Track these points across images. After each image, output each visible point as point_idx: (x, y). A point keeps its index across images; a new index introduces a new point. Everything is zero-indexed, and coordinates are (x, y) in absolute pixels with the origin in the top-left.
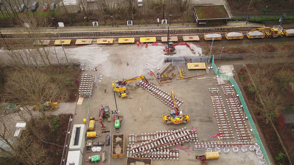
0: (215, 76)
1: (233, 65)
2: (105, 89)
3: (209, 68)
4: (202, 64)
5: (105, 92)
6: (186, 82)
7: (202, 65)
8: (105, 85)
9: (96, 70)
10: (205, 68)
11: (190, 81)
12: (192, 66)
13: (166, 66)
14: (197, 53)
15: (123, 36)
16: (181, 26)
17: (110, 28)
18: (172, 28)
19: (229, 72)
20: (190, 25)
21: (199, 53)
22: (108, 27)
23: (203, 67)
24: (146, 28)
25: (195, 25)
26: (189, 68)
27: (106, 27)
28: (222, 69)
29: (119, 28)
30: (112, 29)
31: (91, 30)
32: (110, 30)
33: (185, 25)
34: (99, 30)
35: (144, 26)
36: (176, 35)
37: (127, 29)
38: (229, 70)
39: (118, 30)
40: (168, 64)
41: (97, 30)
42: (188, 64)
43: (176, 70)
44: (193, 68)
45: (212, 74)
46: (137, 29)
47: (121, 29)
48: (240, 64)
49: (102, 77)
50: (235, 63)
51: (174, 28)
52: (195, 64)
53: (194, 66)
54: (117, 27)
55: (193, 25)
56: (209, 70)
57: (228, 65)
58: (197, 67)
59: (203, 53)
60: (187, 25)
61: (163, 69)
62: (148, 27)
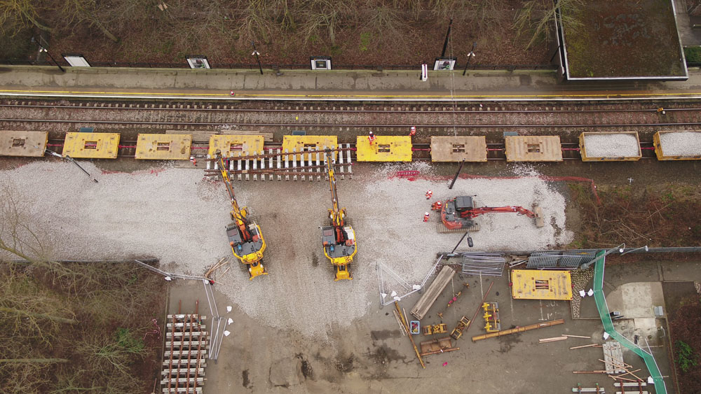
0: (597, 329)
1: (662, 283)
2: (243, 369)
3: (582, 293)
4: (561, 279)
5: (245, 384)
6: (503, 351)
8: (244, 350)
9: (211, 283)
10: (569, 297)
11: (517, 347)
13: (442, 282)
14: (548, 220)
15: (297, 118)
16: (501, 79)
17: (251, 82)
18: (471, 91)
19: (647, 315)
20: (534, 79)
21: (553, 219)
22: (246, 75)
23: (562, 290)
24: (379, 85)
25: (551, 80)
26: (517, 296)
27: (237, 74)
28: (624, 297)
29: (282, 82)
30: (261, 86)
31: (185, 84)
32: (252, 89)
33: (518, 78)
34: (215, 89)
35: (373, 75)
36: (480, 120)
37: (310, 90)
38: (645, 307)
39: (278, 89)
40: (447, 274)
41: (207, 89)
42: (515, 273)
43: (473, 296)
44: (530, 293)
45: (590, 322)
46: (345, 86)
47: (290, 89)
48: (687, 279)
49: (231, 314)
50: (668, 272)
51: (475, 90)
52: (537, 278)
53: (535, 284)
54: (277, 76)
55: (545, 80)
56: (581, 305)
57: (647, 283)
58: (543, 292)
59: (568, 225)
60: (523, 77)
61: (430, 298)
62: (384, 80)
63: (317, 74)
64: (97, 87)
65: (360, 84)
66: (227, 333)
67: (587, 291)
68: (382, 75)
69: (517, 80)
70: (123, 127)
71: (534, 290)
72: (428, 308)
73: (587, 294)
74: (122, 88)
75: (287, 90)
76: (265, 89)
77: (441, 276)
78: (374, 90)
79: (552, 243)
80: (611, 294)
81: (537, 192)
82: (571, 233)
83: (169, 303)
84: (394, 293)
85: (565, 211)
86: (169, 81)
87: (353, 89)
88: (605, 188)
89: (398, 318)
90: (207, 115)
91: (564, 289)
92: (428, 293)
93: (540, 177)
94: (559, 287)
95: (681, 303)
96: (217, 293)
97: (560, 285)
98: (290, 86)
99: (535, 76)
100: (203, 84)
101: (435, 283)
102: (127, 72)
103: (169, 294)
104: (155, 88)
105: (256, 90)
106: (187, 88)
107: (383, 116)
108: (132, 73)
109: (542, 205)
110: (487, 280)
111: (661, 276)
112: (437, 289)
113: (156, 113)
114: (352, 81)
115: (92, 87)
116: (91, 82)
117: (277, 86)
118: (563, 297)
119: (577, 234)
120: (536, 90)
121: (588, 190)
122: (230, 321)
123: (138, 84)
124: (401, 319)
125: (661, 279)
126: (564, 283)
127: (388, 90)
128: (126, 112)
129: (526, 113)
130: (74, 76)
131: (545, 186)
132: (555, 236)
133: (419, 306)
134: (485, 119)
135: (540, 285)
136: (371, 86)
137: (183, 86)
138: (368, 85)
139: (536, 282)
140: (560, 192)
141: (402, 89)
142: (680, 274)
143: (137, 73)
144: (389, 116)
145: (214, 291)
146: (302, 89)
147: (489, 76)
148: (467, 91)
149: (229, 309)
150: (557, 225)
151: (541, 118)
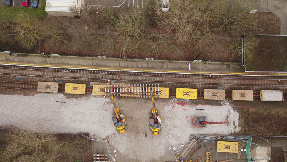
1: (271, 147)
3: (242, 150)
4: (235, 145)
7: (235, 147)
9: (108, 142)
10: (237, 152)
12: (222, 148)
13: (192, 145)
14: (232, 123)
15: (140, 78)
16: (219, 66)
17: (122, 64)
18: (207, 70)
19: (264, 159)
20: (232, 66)
21: (234, 122)
22: (120, 60)
23: (235, 149)
24: (172, 67)
25: (238, 67)
26: (218, 151)
27: (117, 60)
28: (257, 152)
29: (134, 64)
30: (126, 66)
31: (97, 64)
32: (122, 67)
33: (225, 66)
34: (108, 66)
35: (169, 62)
36: (210, 81)
37: (145, 68)
38: (264, 156)
39: (133, 67)
40: (194, 142)
41: (105, 66)
42: (219, 142)
43: (203, 149)
44: (223, 150)
45: (244, 161)
46: (159, 67)
47: (137, 67)
48: (280, 146)
49: (116, 153)
50: (274, 143)
51: (209, 70)
52: (226, 145)
53: (225, 147)
54: (132, 61)
55: (236, 67)
56: (241, 154)
57: (266, 147)
58: (228, 150)
59: (239, 125)
60: (227, 65)
61: (187, 151)
62: (174, 64)
63: (148, 61)
64: (62, 64)
65: (165, 66)
66: (114, 160)
67: (244, 149)
68: (173, 63)
69: (225, 67)
70: (73, 80)
71: (225, 149)
72: (186, 155)
73: (243, 151)
74: (73, 65)
75: (136, 67)
76: (128, 67)
77: (191, 143)
78: (170, 69)
79: (233, 132)
80: (252, 150)
81: (229, 111)
82: (240, 128)
83: (93, 148)
84: (174, 148)
85: (239, 120)
86: (90, 62)
87: (162, 68)
88: (254, 110)
89: (175, 157)
90: (105, 76)
91: (236, 149)
92: (187, 149)
93: (230, 105)
94: (234, 148)
95: (277, 155)
96: (110, 145)
97: (234, 147)
98: (137, 66)
99: (232, 65)
100: (104, 64)
101: (190, 145)
102: (74, 58)
103: (93, 145)
104: (85, 65)
105: (124, 67)
106: (97, 65)
107: (172, 79)
108: (76, 58)
109: (231, 116)
110: (208, 144)
111: (271, 144)
112: (190, 148)
113: (85, 74)
114: (161, 65)
115: (61, 64)
116: (60, 62)
117: (132, 66)
118: (235, 152)
119: (242, 128)
120: (232, 71)
121: (248, 111)
122: (116, 156)
123: (79, 63)
124: (176, 157)
125: (271, 146)
126: (236, 146)
127: (175, 69)
128: (74, 74)
129: (227, 79)
130: (54, 59)
131: (232, 109)
132: (234, 129)
133: (183, 154)
134: (212, 81)
135: (227, 147)
136: (168, 67)
137: (96, 65)
138: (167, 67)
139: (226, 146)
140: (237, 111)
141: (180, 69)
142: (278, 144)
143: (78, 58)
144: (175, 79)
145: (109, 144)
146: (142, 67)
147: (214, 64)
148: (206, 70)
149: (115, 151)
150: (235, 125)
151: (233, 81)
